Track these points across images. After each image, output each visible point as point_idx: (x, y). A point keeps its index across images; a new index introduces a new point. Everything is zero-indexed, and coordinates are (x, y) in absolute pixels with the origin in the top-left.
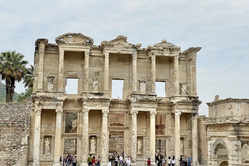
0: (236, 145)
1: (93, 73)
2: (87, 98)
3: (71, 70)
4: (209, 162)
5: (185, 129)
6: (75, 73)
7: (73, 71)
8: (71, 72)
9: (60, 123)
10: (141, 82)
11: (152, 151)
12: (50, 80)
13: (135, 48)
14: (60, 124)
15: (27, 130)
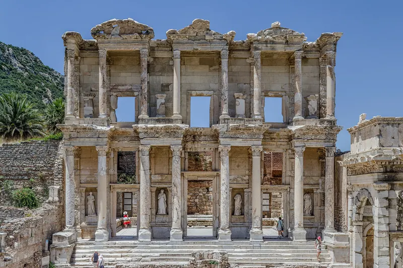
0: (387, 198)
1: (160, 87)
2: (144, 127)
3: (123, 83)
4: (349, 228)
5: (315, 175)
6: (130, 87)
7: (126, 85)
8: (123, 86)
9: (104, 167)
10: (237, 98)
11: (255, 211)
12: (87, 100)
13: (224, 39)
14: (104, 169)
15: (57, 179)
